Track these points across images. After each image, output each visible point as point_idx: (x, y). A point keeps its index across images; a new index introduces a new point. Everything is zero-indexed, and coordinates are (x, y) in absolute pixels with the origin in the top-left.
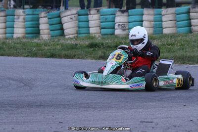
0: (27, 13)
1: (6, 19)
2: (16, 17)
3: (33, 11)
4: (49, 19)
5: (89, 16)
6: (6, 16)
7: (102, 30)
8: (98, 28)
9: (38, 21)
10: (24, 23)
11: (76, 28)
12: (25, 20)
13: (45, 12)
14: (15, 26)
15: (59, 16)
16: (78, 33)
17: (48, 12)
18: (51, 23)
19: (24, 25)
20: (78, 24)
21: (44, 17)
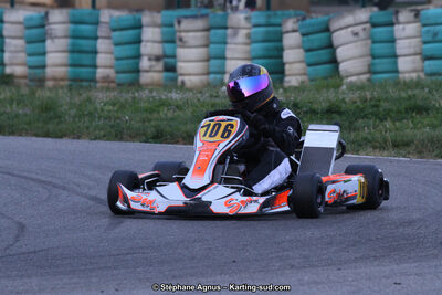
0: (254, 21)
1: (208, 38)
2: (229, 31)
3: (269, 17)
4: (303, 35)
5: (396, 27)
6: (208, 30)
7: (427, 62)
8: (418, 57)
9: (281, 40)
10: (247, 48)
11: (366, 59)
12: (250, 40)
13: (295, 20)
14: (228, 55)
15: (327, 29)
16: (371, 71)
17: (304, 19)
18: (309, 46)
19: (249, 52)
20: (372, 49)
21: (294, 31)
